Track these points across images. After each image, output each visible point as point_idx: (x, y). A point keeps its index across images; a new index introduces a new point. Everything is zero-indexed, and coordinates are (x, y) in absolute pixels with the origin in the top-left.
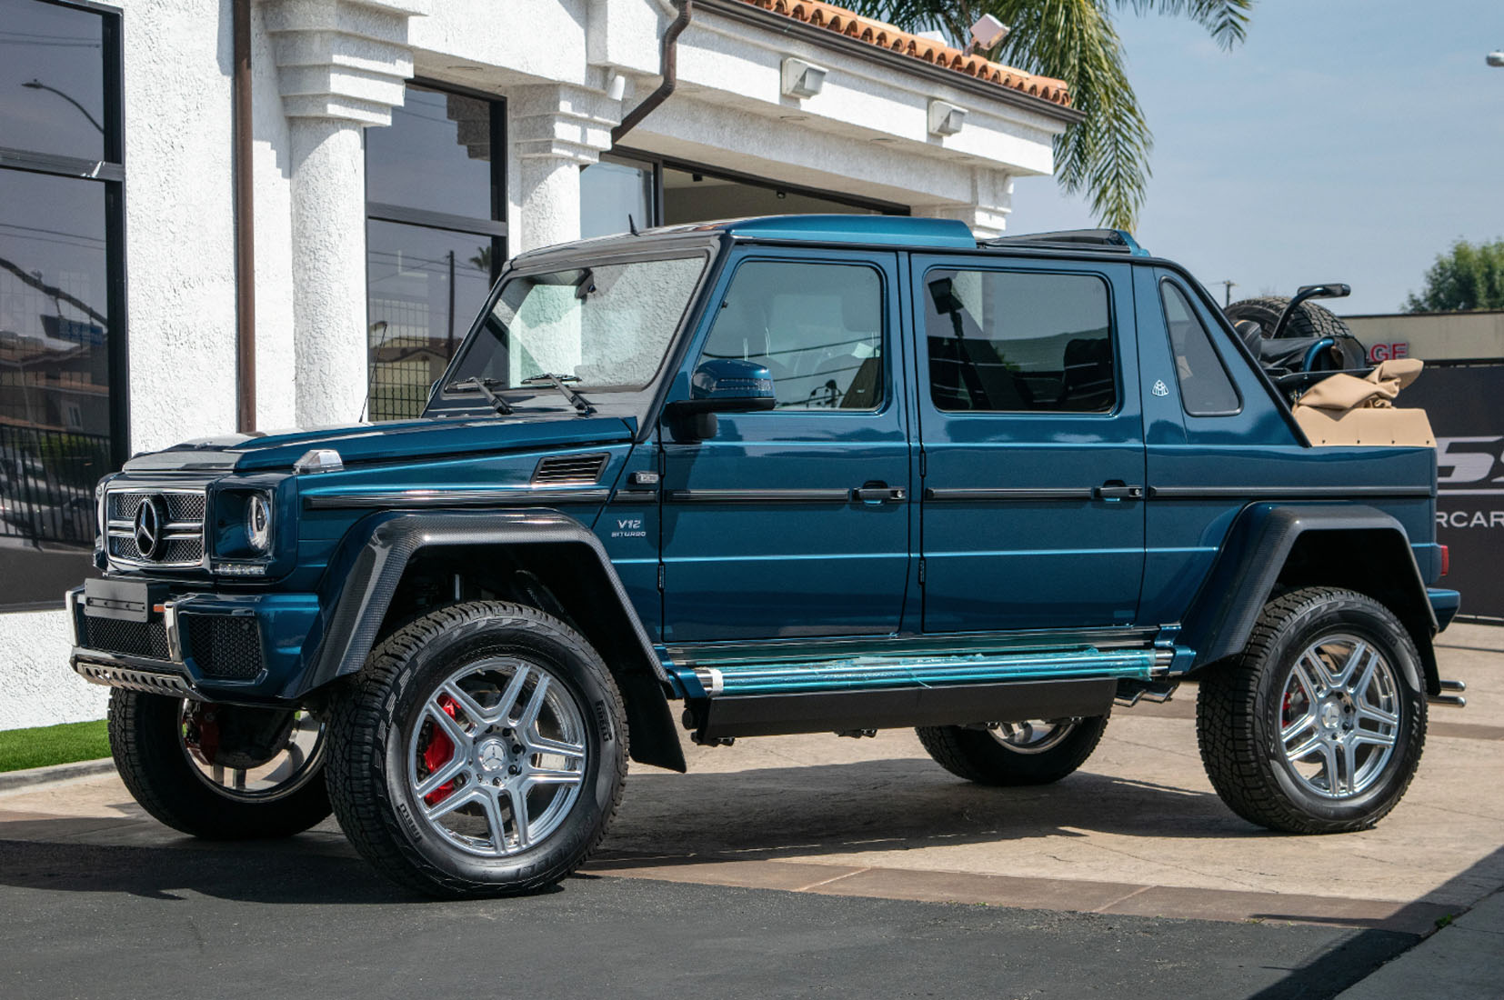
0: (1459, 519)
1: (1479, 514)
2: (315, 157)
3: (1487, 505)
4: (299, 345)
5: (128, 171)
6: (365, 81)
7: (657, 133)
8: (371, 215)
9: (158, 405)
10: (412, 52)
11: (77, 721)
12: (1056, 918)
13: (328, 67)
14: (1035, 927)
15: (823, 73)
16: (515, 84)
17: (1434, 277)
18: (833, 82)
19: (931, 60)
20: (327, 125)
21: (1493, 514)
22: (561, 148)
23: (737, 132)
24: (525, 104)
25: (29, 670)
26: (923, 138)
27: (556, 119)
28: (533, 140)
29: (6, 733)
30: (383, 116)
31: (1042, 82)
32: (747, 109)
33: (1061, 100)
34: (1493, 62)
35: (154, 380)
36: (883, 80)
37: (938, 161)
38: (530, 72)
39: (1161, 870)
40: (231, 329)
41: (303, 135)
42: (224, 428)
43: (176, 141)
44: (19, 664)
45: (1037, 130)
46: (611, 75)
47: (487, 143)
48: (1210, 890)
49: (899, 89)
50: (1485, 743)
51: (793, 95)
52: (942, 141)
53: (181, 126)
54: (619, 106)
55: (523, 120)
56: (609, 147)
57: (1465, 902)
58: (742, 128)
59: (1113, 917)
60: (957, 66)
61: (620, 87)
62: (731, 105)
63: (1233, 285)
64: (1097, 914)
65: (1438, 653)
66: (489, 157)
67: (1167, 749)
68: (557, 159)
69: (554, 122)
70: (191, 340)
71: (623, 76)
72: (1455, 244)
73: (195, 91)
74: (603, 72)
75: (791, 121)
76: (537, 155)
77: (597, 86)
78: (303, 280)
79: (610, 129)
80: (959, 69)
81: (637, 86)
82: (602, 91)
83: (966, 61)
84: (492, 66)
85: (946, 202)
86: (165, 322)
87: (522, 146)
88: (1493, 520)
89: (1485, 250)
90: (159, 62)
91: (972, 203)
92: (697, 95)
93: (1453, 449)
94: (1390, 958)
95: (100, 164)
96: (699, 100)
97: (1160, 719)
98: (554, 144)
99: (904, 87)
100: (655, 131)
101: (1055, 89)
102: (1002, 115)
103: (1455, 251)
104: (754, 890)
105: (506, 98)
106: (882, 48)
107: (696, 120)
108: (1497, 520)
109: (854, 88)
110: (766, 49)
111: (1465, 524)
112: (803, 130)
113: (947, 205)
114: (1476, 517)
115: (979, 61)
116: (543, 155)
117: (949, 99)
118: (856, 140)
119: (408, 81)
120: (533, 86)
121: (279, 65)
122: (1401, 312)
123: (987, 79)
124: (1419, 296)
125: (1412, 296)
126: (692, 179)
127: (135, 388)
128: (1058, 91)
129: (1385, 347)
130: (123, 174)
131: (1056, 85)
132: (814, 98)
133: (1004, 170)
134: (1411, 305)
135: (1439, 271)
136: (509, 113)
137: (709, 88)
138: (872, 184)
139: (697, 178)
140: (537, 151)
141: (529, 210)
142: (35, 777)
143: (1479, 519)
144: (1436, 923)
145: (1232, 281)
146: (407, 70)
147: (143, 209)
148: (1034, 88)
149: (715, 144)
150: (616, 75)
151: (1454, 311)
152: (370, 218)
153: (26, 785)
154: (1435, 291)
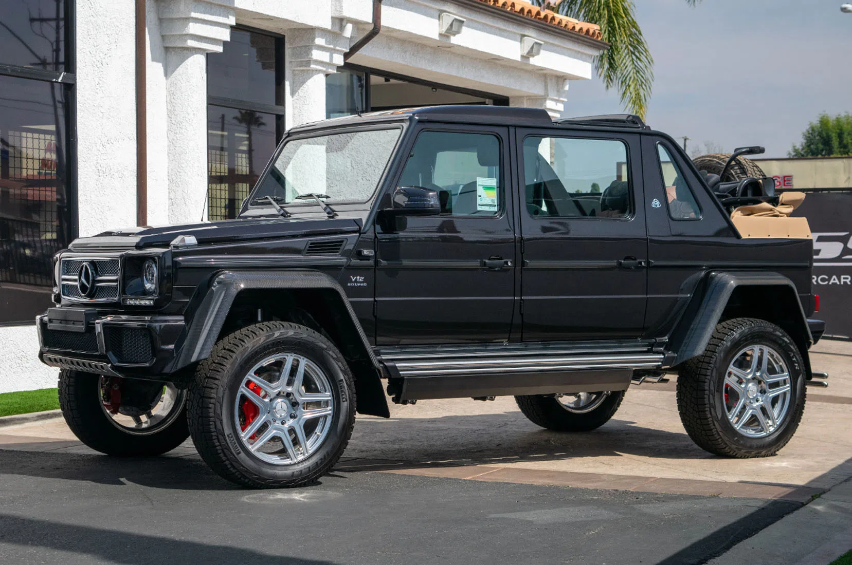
0: (823, 280)
1: (834, 277)
2: (181, 69)
3: (839, 272)
4: (171, 176)
5: (78, 78)
6: (209, 27)
7: (369, 56)
8: (211, 103)
9: (94, 210)
10: (234, 10)
11: (49, 388)
12: (608, 493)
13: (189, 19)
14: (597, 497)
15: (462, 22)
16: (289, 28)
17: (808, 135)
18: (468, 26)
19: (523, 14)
20: (187, 52)
21: (842, 277)
22: (316, 65)
23: (413, 55)
24: (295, 39)
25: (23, 358)
26: (519, 59)
27: (313, 48)
28: (299, 60)
29: (3, 394)
30: (218, 46)
31: (586, 26)
32: (419, 41)
33: (596, 36)
34: (844, 10)
35: (92, 196)
36: (496, 25)
37: (526, 71)
38: (299, 22)
39: (662, 470)
40: (134, 167)
41: (173, 57)
42: (129, 223)
43: (104, 61)
44: (18, 355)
45: (582, 53)
46: (344, 23)
47: (273, 61)
48: (690, 480)
49: (506, 30)
50: (838, 405)
51: (446, 34)
52: (529, 60)
53: (106, 52)
54: (348, 41)
55: (294, 48)
56: (342, 64)
57: (827, 487)
58: (416, 52)
59: (638, 493)
60: (538, 17)
61: (349, 30)
62: (410, 40)
63: (688, 139)
64: (629, 491)
65: (811, 356)
66: (274, 69)
67: (660, 407)
68: (313, 70)
69: (312, 50)
70: (112, 173)
71: (351, 23)
72: (820, 116)
73: (114, 32)
74: (340, 21)
75: (443, 49)
76: (301, 68)
77: (337, 30)
78: (173, 139)
79: (343, 54)
80: (539, 19)
81: (358, 29)
82: (339, 32)
83: (543, 15)
84: (279, 18)
85: (530, 95)
86: (97, 163)
87: (293, 63)
88: (842, 280)
89: (838, 120)
90: (95, 16)
91: (545, 95)
92: (392, 34)
93: (820, 239)
94: (788, 513)
95: (62, 74)
96: (392, 37)
97: (655, 391)
98: (311, 62)
99: (508, 29)
100: (367, 54)
101: (593, 30)
102: (562, 45)
103: (820, 120)
104: (442, 479)
105: (284, 36)
106: (496, 7)
107: (390, 48)
108: (845, 280)
109: (480, 30)
110: (431, 8)
111: (826, 283)
112: (450, 54)
113: (530, 96)
114: (833, 279)
115: (550, 14)
116: (305, 68)
117: (533, 37)
118: (480, 59)
119: (232, 27)
120: (300, 29)
121: (160, 17)
122: (788, 157)
123: (554, 25)
124: (799, 146)
125: (794, 147)
126: (384, 81)
127: (81, 201)
128: (594, 31)
129: (779, 177)
130: (75, 79)
131: (594, 27)
132: (457, 36)
133: (563, 76)
134: (794, 152)
135: (810, 132)
136: (286, 44)
137: (399, 31)
138: (489, 85)
139: (387, 80)
140: (302, 66)
141: (297, 99)
142: (33, 418)
143: (834, 280)
144: (812, 497)
145: (688, 137)
146: (232, 21)
147: (86, 99)
148: (581, 29)
149: (401, 62)
150: (347, 23)
151: (820, 156)
152: (209, 104)
153: (27, 422)
154: (809, 144)
